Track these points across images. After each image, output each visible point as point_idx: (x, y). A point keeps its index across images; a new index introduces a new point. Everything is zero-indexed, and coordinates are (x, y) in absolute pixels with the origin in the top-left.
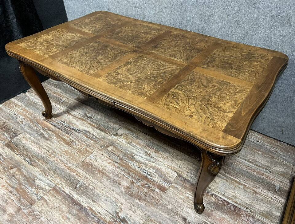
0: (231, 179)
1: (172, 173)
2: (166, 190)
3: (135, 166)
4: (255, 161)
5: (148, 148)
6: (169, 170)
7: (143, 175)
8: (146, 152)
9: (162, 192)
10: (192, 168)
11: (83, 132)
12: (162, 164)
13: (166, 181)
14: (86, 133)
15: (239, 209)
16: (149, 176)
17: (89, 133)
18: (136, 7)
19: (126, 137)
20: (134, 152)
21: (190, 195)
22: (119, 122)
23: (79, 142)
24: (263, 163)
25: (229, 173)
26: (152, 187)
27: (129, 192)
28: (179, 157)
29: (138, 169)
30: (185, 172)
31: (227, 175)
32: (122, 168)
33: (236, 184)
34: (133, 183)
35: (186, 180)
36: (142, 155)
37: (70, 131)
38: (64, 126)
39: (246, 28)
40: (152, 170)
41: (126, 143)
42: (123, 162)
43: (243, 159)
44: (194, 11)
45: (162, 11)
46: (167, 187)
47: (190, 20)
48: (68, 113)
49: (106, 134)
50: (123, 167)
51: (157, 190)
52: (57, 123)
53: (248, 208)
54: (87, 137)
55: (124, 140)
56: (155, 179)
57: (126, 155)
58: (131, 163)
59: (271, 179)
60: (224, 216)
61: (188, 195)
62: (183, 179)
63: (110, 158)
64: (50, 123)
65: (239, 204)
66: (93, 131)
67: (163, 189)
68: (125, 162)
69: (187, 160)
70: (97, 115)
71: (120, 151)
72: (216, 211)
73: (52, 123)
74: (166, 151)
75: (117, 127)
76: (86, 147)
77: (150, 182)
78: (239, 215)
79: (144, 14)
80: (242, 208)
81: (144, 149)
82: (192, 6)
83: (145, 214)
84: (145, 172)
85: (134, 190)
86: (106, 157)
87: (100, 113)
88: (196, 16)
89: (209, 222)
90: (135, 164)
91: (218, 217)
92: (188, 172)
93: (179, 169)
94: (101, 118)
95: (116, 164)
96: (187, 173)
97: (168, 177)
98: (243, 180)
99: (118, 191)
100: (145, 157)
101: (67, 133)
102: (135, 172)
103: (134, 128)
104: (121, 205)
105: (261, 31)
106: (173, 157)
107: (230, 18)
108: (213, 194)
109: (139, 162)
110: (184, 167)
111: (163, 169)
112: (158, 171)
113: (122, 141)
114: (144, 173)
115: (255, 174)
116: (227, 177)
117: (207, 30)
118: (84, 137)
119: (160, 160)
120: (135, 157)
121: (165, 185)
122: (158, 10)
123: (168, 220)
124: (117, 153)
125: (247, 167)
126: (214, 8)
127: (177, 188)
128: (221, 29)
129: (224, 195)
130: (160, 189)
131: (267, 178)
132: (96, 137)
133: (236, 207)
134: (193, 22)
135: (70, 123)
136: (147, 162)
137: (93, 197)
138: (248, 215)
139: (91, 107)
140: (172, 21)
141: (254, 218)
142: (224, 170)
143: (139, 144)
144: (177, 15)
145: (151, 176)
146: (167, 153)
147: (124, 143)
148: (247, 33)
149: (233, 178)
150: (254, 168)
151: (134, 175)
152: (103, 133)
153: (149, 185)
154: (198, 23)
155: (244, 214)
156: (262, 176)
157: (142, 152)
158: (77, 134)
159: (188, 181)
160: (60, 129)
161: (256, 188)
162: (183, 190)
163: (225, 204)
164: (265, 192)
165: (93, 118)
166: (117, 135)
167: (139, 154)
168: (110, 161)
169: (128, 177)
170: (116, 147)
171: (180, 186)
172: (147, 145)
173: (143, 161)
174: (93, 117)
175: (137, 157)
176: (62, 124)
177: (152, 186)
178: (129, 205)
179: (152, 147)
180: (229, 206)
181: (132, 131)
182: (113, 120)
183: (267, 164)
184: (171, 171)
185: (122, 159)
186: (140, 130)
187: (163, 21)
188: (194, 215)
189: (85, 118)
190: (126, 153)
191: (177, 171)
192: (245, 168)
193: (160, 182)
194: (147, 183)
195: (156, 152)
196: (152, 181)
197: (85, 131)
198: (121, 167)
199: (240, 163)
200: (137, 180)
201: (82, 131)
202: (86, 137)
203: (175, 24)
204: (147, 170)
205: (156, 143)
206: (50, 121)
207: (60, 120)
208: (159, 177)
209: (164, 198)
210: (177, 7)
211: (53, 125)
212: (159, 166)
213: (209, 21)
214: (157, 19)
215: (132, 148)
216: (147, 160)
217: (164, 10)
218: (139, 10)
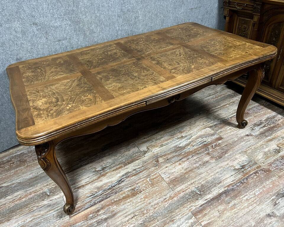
2: (221, 137)
3: (190, 148)
4: (209, 94)
5: (175, 136)
7: (203, 146)
8: (178, 138)
9: (222, 140)
10: (205, 120)
11: (124, 178)
12: (195, 132)
13: (213, 135)
14: (127, 176)
16: (205, 143)
17: (129, 172)
18: (59, 41)
19: (154, 146)
20: (175, 145)
22: (129, 147)
23: (137, 184)
24: (212, 92)
25: (215, 106)
26: (216, 144)
27: (217, 158)
28: (193, 122)
29: (195, 147)
30: (208, 124)
32: (190, 157)
33: (225, 107)
34: (208, 154)
35: (215, 125)
37: (114, 190)
38: (101, 195)
39: (162, 17)
40: (200, 140)
41: (161, 148)
42: (183, 155)
43: (206, 97)
44: (121, 20)
45: (92, 32)
46: (218, 136)
47: (119, 29)
48: (79, 188)
49: (140, 160)
51: (220, 142)
52: (90, 201)
54: (135, 175)
55: (156, 149)
56: (209, 140)
57: (175, 151)
58: (186, 150)
59: (225, 94)
61: (228, 128)
62: (214, 127)
63: (173, 162)
64: (84, 210)
66: (129, 169)
67: (220, 138)
68: (183, 153)
69: (197, 120)
70: (105, 162)
71: (169, 154)
73: (86, 208)
74: (182, 127)
75: (135, 150)
76: (149, 178)
79: (71, 44)
81: (174, 138)
82: (118, 17)
83: (240, 153)
85: (216, 154)
86: (171, 165)
87: (105, 158)
88: (123, 23)
90: (189, 147)
92: (208, 122)
94: (113, 159)
95: (184, 160)
96: (210, 123)
97: (210, 133)
98: (223, 103)
99: (213, 165)
100: (183, 140)
101: (116, 193)
102: (197, 150)
103: (145, 138)
104: (228, 165)
106: (191, 125)
107: (151, 14)
108: (231, 118)
109: (188, 145)
110: (203, 123)
111: (199, 133)
112: (201, 136)
114: (201, 145)
115: (220, 97)
116: (218, 108)
117: (136, 30)
118: (132, 178)
119: (191, 132)
120: (181, 145)
121: (216, 136)
122: (88, 33)
123: (247, 143)
124: (169, 156)
125: (213, 98)
127: (221, 132)
128: (146, 25)
129: (232, 114)
130: (219, 140)
132: (139, 168)
134: (121, 31)
135: (99, 188)
136: (190, 140)
137: (215, 183)
139: (86, 165)
140: (104, 37)
142: (212, 107)
143: (167, 140)
145: (205, 141)
146: (185, 127)
147: (159, 149)
148: (164, 20)
149: (219, 106)
150: (215, 96)
151: (200, 151)
152: (137, 162)
153: (214, 145)
154: (127, 28)
155: (247, 111)
156: (222, 96)
157: (177, 141)
158: (123, 184)
159: (216, 124)
160: (102, 200)
162: (224, 129)
165: (107, 166)
166: (145, 152)
167: (179, 143)
168: (177, 164)
169: (201, 155)
170: (162, 156)
171: (219, 129)
172: (171, 136)
173: (187, 142)
174: (105, 165)
175: (181, 144)
176: (95, 197)
178: (229, 160)
179: (175, 134)
181: (148, 140)
182: (122, 150)
184: (205, 130)
185: (179, 155)
186: (149, 135)
188: (245, 130)
189: (101, 173)
190: (173, 151)
191: (205, 127)
193: (212, 138)
194: (211, 145)
195: (181, 132)
196: (211, 142)
197: (123, 175)
198: (188, 157)
199: (209, 99)
200: (206, 150)
201: (122, 179)
202: (134, 177)
203: (108, 38)
204: (198, 142)
205: (171, 130)
206: (79, 210)
207: (87, 198)
208: (208, 138)
209: (228, 140)
210: (106, 22)
211: (89, 207)
212: (197, 135)
213: (136, 23)
214: (88, 42)
215: (170, 145)
216: (188, 139)
217: (95, 30)
218: (64, 41)
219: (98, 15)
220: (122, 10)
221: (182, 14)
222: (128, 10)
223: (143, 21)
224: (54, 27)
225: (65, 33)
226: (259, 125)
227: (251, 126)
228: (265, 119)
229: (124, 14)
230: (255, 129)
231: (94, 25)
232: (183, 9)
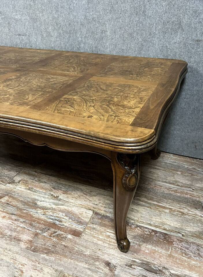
0: (154, 205)
1: (86, 213)
2: (81, 234)
3: (38, 214)
4: (176, 182)
5: (54, 191)
6: (83, 210)
7: (50, 223)
8: (52, 195)
9: (76, 237)
10: (109, 202)
12: (74, 204)
13: (80, 223)
15: (170, 237)
16: (57, 223)
18: (19, 35)
19: (25, 183)
20: (36, 197)
21: (111, 233)
22: (15, 168)
24: (184, 182)
25: (151, 199)
26: (62, 235)
27: (31, 247)
28: (94, 193)
29: (43, 217)
30: (102, 208)
31: (150, 201)
32: (22, 220)
33: (161, 209)
34: (36, 235)
35: (104, 217)
36: (47, 200)
39: (140, 40)
40: (61, 215)
41: (25, 190)
42: (23, 213)
43: (163, 182)
44: (84, 30)
45: (49, 35)
46: (81, 230)
47: (82, 41)
50: (23, 218)
51: (70, 236)
53: (179, 233)
55: (23, 187)
56: (65, 224)
57: (26, 203)
58: (32, 212)
59: (196, 197)
60: (154, 248)
61: (108, 234)
62: (100, 217)
63: (5, 210)
65: (169, 231)
67: (77, 234)
68: (25, 211)
69: (102, 195)
71: (18, 200)
72: (144, 245)
74: (77, 189)
75: (13, 173)
77: (59, 228)
78: (170, 243)
79: (30, 42)
80: (172, 234)
81: (50, 192)
82: (81, 25)
83: (56, 271)
84: (53, 218)
85: (40, 242)
88: (87, 35)
89: (138, 259)
90: (39, 212)
91: (147, 251)
92: (105, 207)
93: (94, 206)
95: (14, 217)
96: (105, 209)
97: (83, 218)
98: (168, 204)
99: (16, 249)
100: (52, 201)
102: (39, 221)
103: (35, 172)
104: (21, 266)
105: (156, 41)
106: (86, 194)
107: (123, 32)
108: (138, 226)
109: (43, 208)
110: (100, 203)
111: (75, 210)
112: (68, 214)
113: (20, 189)
114: (51, 220)
115: (179, 194)
116: (150, 204)
117: (102, 49)
119: (71, 201)
120: (39, 203)
121: (79, 228)
122: (45, 34)
123: (87, 270)
124: (14, 203)
125: (169, 189)
126: (104, 24)
127: (94, 228)
128: (116, 45)
129: (150, 224)
130: (73, 234)
131: (191, 196)
133: (166, 234)
134: (85, 43)
136: (54, 206)
138: (180, 241)
140: (62, 45)
141: (187, 242)
142: (146, 197)
143: (42, 188)
144: (67, 37)
145: (61, 221)
146: (78, 192)
147: (23, 190)
148: (142, 45)
149: (156, 203)
150: (176, 189)
151: (38, 224)
153: (59, 232)
154: (91, 43)
155: (175, 240)
156: (186, 196)
157: (47, 196)
159: (107, 217)
161: (183, 209)
162: (102, 229)
163: (153, 233)
164: (193, 211)
166: (13, 182)
167: (43, 199)
168: (4, 214)
169: (30, 229)
170: (12, 197)
171: (98, 225)
172: (53, 188)
173: (49, 206)
175: (41, 203)
177: (63, 233)
178: (33, 263)
179: (59, 189)
180: (158, 235)
181: (33, 175)
182: (8, 167)
183: (189, 183)
184: (85, 210)
185: (21, 210)
186: (43, 172)
187: (53, 46)
188: (119, 256)
190: (26, 201)
191: (92, 209)
192: (167, 191)
193: (72, 225)
194: (56, 231)
195: (65, 192)
196: (62, 228)
198: (20, 219)
199: (161, 186)
200: (42, 230)
203: (66, 48)
204: (55, 215)
205: (64, 183)
208: (71, 220)
209: (78, 245)
210: (65, 27)
212: (69, 208)
213: (102, 39)
214: (45, 45)
215: (33, 194)
216: (54, 204)
217: (52, 34)
218: (23, 37)
219: (56, 16)
220: (86, 16)
221: (177, 45)
222: (93, 19)
223: (112, 39)
224: (15, 19)
225: (24, 28)
226: (150, 271)
227: (137, 260)
228: (176, 273)
229: (89, 23)
230: (135, 268)
231: (51, 27)
232: (178, 37)
